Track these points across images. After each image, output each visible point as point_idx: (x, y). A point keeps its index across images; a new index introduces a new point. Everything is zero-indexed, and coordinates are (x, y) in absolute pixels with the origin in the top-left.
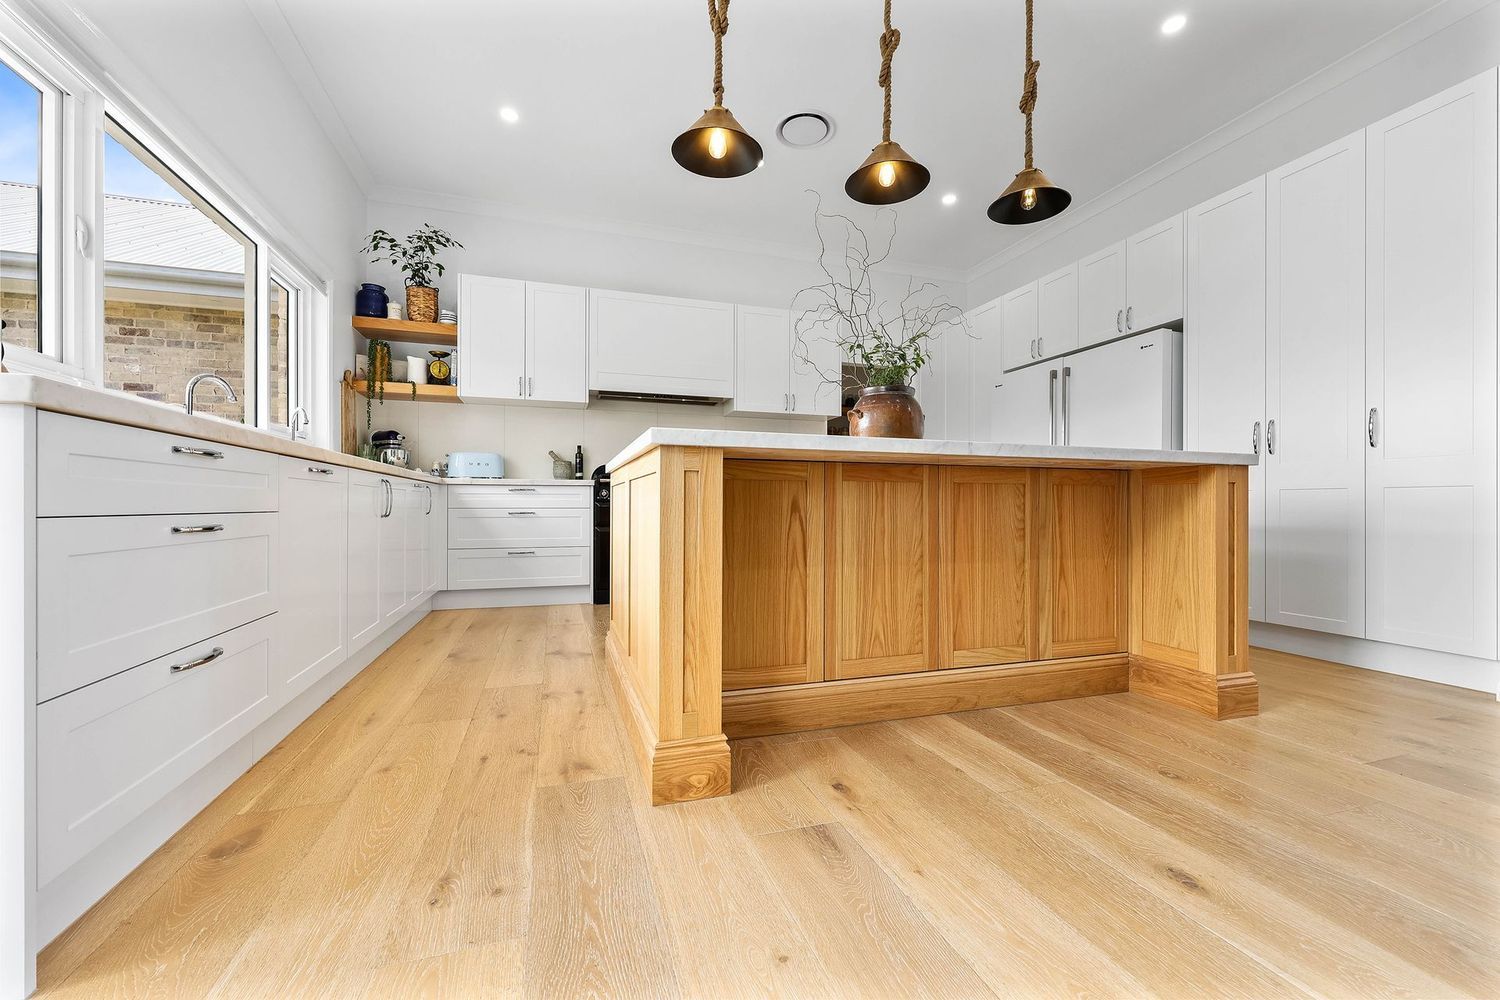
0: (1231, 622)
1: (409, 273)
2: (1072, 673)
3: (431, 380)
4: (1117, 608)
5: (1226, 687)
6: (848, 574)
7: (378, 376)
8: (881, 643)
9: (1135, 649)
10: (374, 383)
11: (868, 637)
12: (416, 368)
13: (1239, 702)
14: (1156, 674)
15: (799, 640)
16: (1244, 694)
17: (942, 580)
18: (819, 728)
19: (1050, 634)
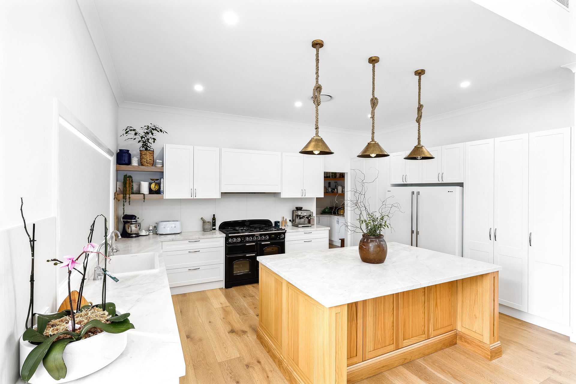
0: (494, 325)
1: (141, 144)
2: (440, 342)
3: (151, 192)
4: (452, 314)
5: (493, 349)
6: (370, 320)
7: (128, 192)
8: (380, 343)
9: (459, 329)
10: (126, 195)
11: (376, 341)
12: (145, 187)
13: (496, 353)
14: (467, 340)
15: (354, 348)
16: (497, 350)
17: (400, 316)
18: (362, 379)
19: (433, 327)
